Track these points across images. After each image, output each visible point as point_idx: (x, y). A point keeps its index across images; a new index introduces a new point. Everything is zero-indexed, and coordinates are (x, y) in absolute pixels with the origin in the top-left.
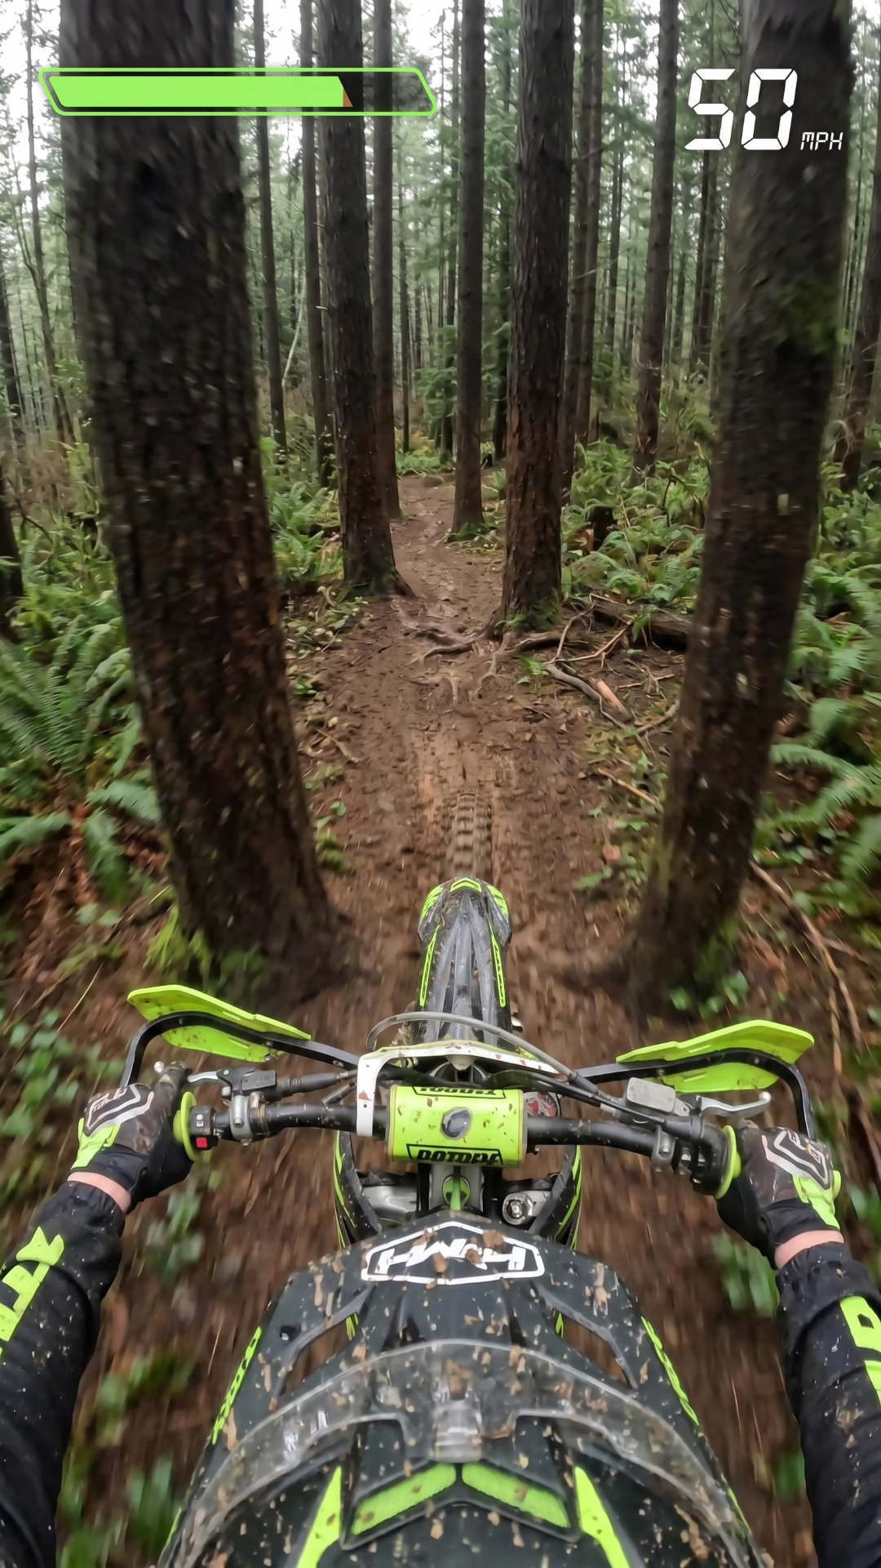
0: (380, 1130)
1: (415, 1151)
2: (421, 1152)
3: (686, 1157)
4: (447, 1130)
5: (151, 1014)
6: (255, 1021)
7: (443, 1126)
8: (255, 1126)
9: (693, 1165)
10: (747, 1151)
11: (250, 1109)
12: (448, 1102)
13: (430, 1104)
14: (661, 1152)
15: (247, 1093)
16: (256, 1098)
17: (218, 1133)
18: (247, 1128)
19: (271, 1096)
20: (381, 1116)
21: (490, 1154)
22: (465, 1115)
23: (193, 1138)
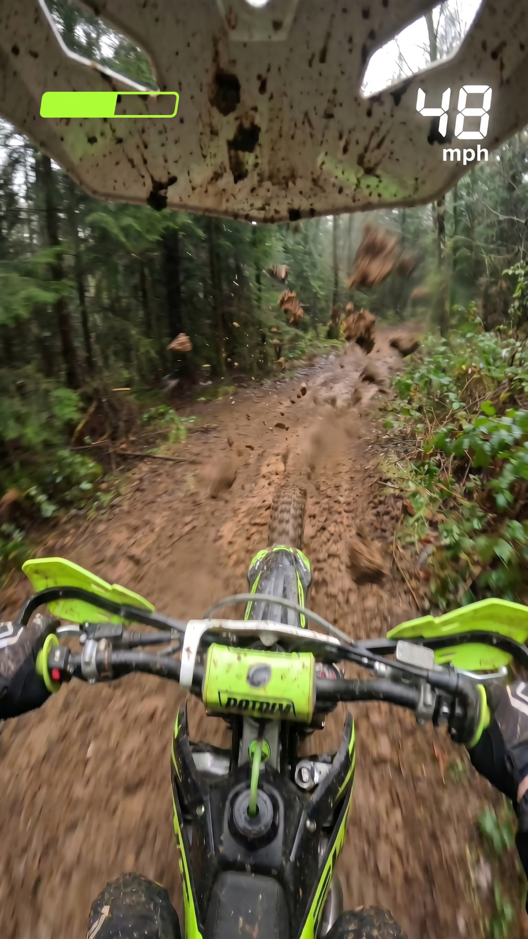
0: (198, 681)
1: (224, 699)
2: (229, 700)
3: (445, 709)
4: (253, 681)
5: (40, 585)
6: (114, 591)
7: (248, 678)
8: (100, 666)
9: (451, 717)
10: (494, 702)
11: (98, 651)
12: (253, 658)
13: (239, 658)
14: (425, 705)
15: (98, 640)
16: (103, 644)
17: (70, 669)
18: (93, 667)
19: (116, 643)
20: (200, 670)
21: (285, 704)
22: (266, 669)
23: (50, 670)
